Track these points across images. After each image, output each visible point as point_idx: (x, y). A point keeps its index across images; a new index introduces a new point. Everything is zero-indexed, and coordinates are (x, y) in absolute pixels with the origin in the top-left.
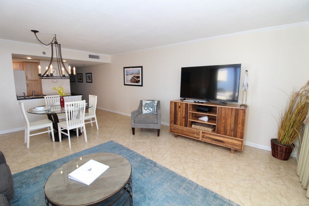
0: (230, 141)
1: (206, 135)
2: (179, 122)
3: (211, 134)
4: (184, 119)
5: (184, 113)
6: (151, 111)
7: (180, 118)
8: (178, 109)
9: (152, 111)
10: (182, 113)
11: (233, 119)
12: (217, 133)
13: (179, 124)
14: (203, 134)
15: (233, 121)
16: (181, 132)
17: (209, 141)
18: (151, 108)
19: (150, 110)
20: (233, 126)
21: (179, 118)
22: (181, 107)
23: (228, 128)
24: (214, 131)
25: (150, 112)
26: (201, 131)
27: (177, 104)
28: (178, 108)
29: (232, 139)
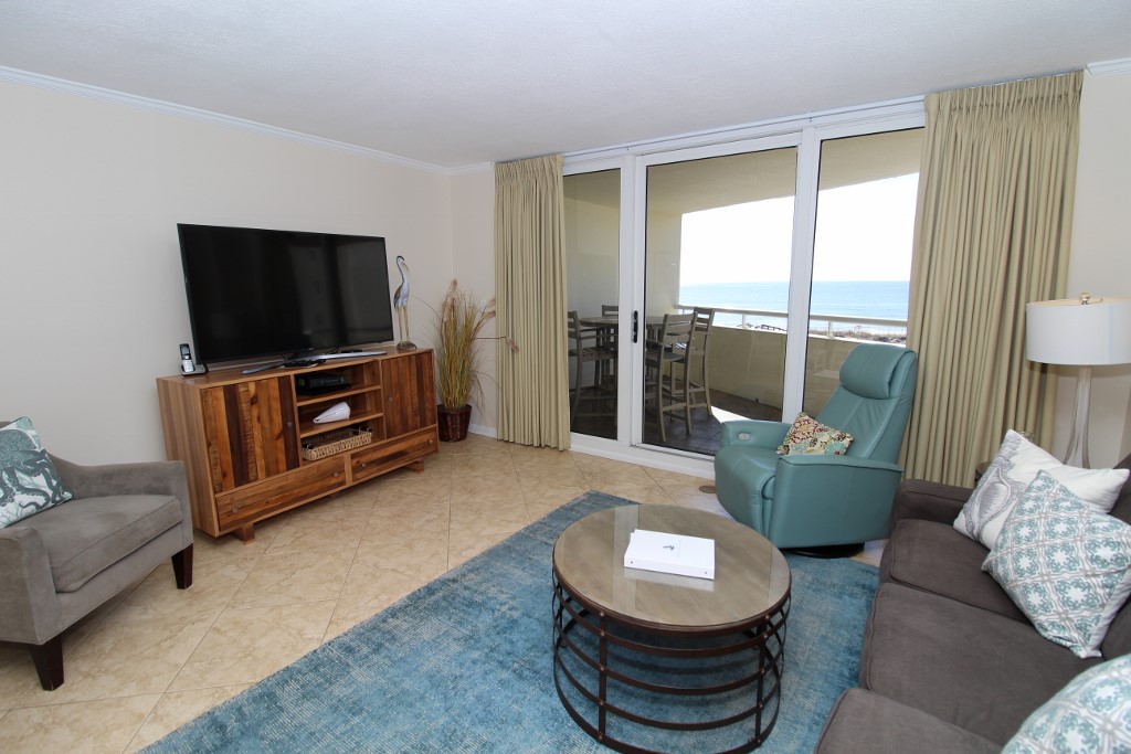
0: (416, 441)
1: (364, 459)
2: (261, 463)
3: (375, 449)
4: (281, 444)
5: (278, 418)
6: (44, 494)
7: (263, 448)
8: (246, 413)
9: (50, 493)
10: (271, 420)
11: (414, 382)
12: (388, 438)
13: (261, 474)
14: (355, 461)
15: (415, 388)
16: (277, 500)
17: (375, 472)
18: (30, 473)
19: (36, 491)
20: (416, 400)
21: (258, 450)
22: (262, 399)
23: (409, 410)
24: (377, 436)
25: (41, 500)
26: (347, 456)
27: (242, 389)
28: (244, 406)
29: (419, 434)
